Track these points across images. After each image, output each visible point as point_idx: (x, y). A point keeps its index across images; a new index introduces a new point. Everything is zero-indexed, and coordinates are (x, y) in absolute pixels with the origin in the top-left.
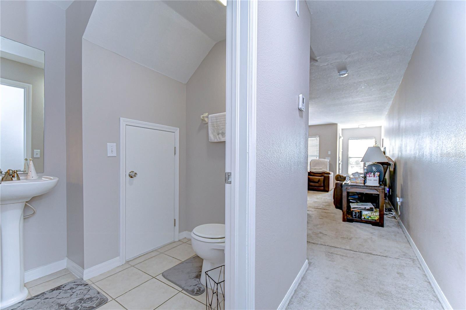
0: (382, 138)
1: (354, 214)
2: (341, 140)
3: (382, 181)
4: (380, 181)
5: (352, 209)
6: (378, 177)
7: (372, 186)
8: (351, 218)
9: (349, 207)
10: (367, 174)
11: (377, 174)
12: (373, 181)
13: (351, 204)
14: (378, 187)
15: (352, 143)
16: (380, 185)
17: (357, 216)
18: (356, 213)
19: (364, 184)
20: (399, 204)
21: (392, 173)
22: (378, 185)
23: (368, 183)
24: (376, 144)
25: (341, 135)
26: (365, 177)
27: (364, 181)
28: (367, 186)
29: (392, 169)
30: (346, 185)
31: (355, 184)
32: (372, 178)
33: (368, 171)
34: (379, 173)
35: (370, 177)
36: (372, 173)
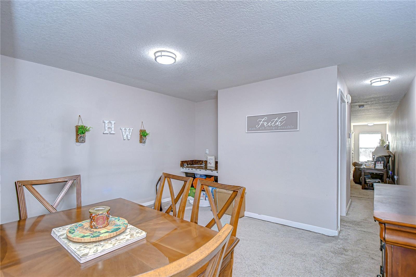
0: (387, 134)
1: (369, 185)
2: (353, 135)
3: (386, 166)
4: (384, 167)
5: (367, 182)
6: (383, 164)
7: (379, 169)
8: (367, 187)
9: (365, 182)
10: (376, 162)
11: (382, 162)
12: (380, 166)
13: (366, 180)
14: (383, 169)
15: (362, 137)
16: (384, 168)
17: (371, 186)
18: (370, 184)
19: (375, 168)
20: (396, 179)
21: (393, 161)
22: (383, 168)
23: (377, 168)
24: (382, 138)
25: (353, 131)
26: (375, 164)
27: (375, 166)
28: (376, 169)
29: (393, 159)
30: (364, 169)
31: (369, 168)
32: (380, 165)
33: (377, 161)
34: (383, 162)
35: (378, 164)
36: (380, 162)
